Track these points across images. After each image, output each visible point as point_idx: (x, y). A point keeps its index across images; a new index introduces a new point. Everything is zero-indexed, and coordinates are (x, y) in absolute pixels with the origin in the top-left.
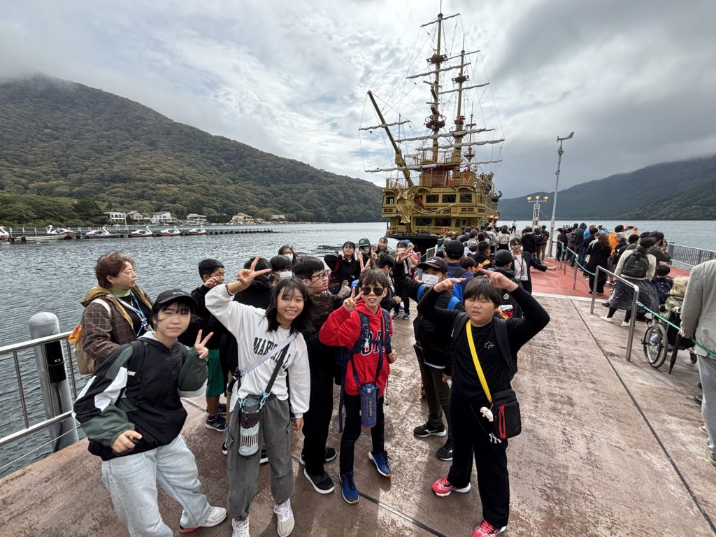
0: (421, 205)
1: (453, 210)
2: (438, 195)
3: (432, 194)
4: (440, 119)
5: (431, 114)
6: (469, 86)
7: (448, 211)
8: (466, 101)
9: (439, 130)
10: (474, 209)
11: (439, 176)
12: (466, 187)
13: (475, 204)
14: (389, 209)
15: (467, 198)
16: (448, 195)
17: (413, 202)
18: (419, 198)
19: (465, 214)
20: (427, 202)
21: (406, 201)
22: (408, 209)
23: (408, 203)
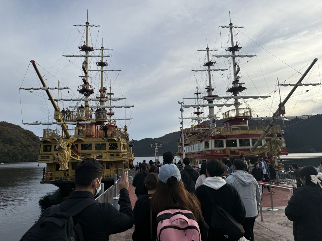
0: (77, 152)
1: (104, 156)
2: (91, 144)
3: (86, 143)
4: (90, 88)
5: (83, 83)
6: (108, 69)
7: (101, 157)
8: (106, 78)
9: (89, 95)
10: (120, 155)
11: (91, 129)
12: (113, 138)
13: (120, 150)
14: (46, 156)
15: (114, 146)
16: (99, 144)
17: (70, 151)
18: (76, 147)
19: (113, 159)
20: (81, 150)
21: (65, 150)
22: (66, 157)
23: (66, 152)
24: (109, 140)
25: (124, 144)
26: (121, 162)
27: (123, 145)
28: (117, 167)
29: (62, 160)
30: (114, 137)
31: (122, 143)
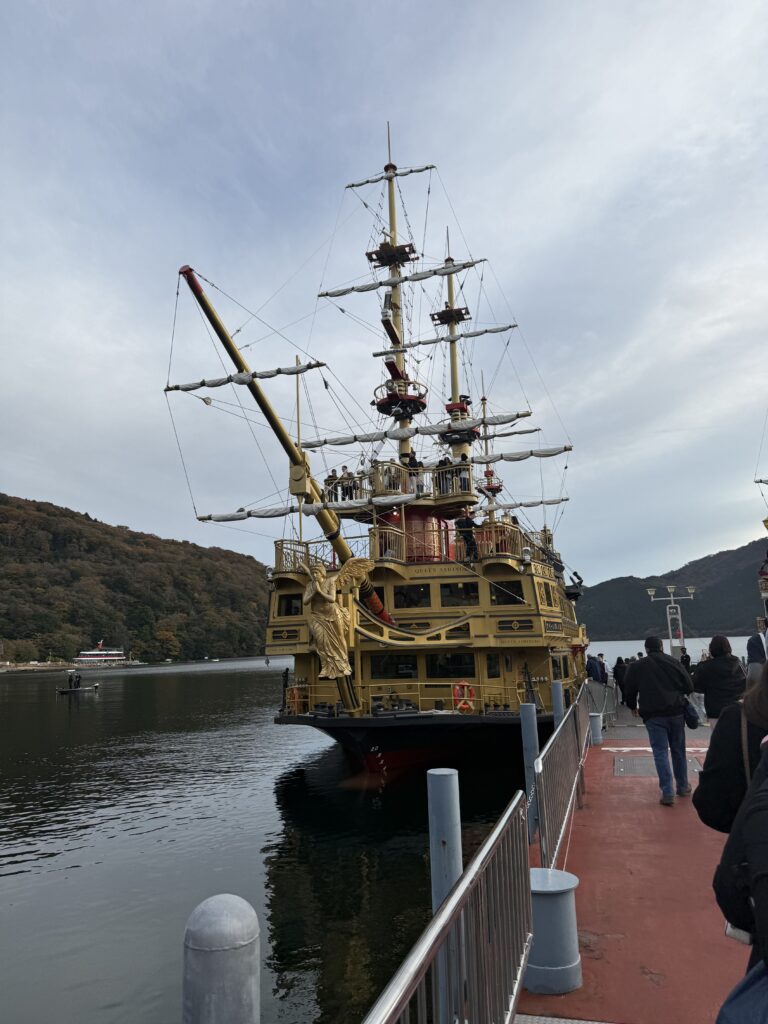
0: (380, 614)
1: (476, 628)
2: (427, 587)
3: (409, 582)
4: (411, 392)
5: (388, 377)
6: (471, 331)
7: (464, 631)
9: (411, 419)
10: (535, 624)
11: (424, 533)
12: (504, 561)
13: (533, 607)
14: (288, 631)
15: (509, 591)
16: (456, 584)
17: (356, 607)
18: (375, 595)
19: (510, 639)
20: (397, 606)
21: (334, 605)
22: (342, 631)
23: (338, 611)
24: (489, 570)
25: (546, 585)
26: (542, 651)
27: (543, 589)
28: (526, 673)
29: (326, 640)
30: (507, 557)
31: (541, 581)
